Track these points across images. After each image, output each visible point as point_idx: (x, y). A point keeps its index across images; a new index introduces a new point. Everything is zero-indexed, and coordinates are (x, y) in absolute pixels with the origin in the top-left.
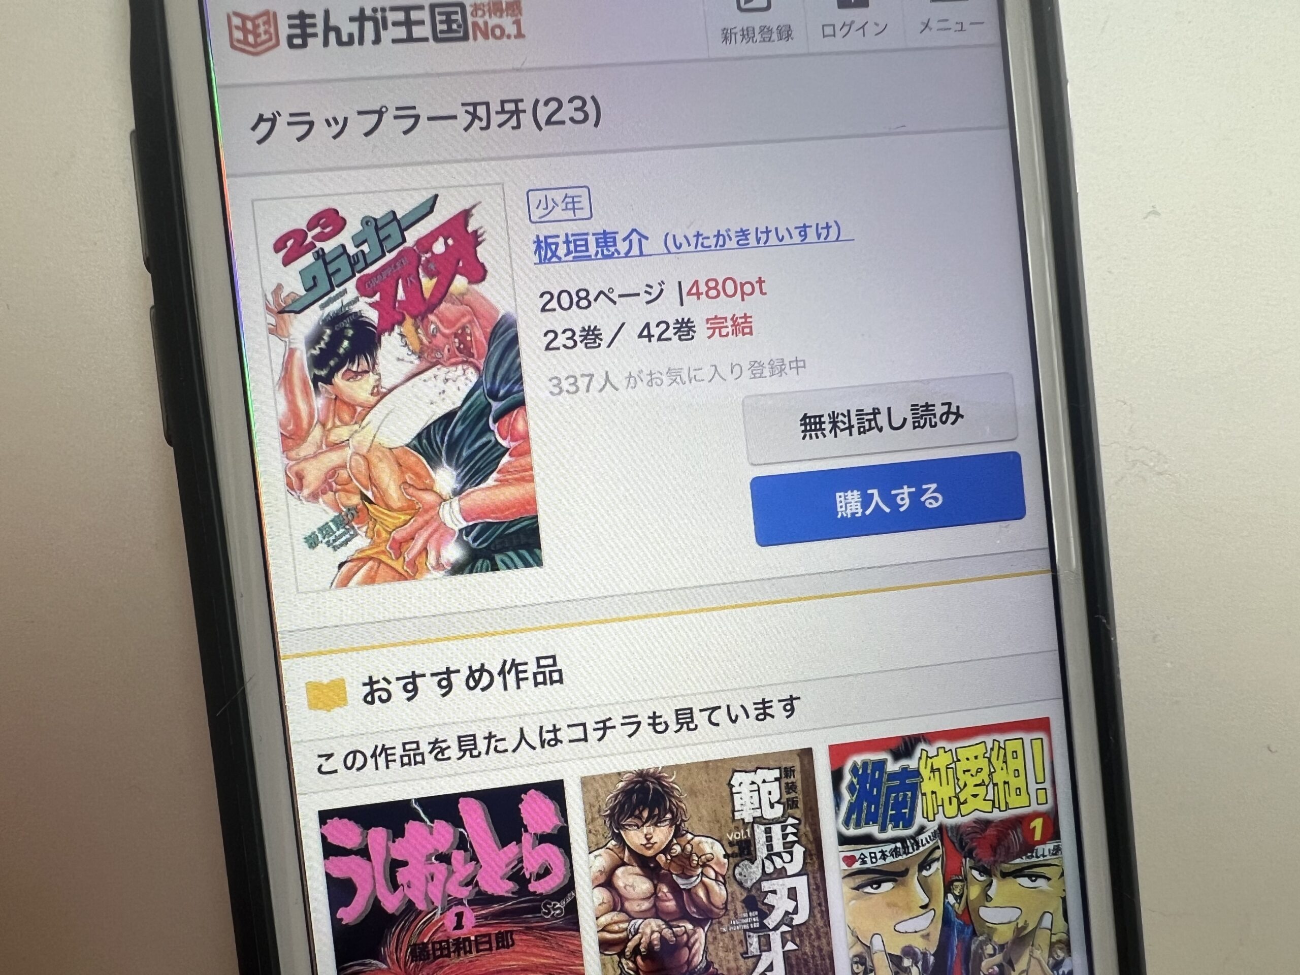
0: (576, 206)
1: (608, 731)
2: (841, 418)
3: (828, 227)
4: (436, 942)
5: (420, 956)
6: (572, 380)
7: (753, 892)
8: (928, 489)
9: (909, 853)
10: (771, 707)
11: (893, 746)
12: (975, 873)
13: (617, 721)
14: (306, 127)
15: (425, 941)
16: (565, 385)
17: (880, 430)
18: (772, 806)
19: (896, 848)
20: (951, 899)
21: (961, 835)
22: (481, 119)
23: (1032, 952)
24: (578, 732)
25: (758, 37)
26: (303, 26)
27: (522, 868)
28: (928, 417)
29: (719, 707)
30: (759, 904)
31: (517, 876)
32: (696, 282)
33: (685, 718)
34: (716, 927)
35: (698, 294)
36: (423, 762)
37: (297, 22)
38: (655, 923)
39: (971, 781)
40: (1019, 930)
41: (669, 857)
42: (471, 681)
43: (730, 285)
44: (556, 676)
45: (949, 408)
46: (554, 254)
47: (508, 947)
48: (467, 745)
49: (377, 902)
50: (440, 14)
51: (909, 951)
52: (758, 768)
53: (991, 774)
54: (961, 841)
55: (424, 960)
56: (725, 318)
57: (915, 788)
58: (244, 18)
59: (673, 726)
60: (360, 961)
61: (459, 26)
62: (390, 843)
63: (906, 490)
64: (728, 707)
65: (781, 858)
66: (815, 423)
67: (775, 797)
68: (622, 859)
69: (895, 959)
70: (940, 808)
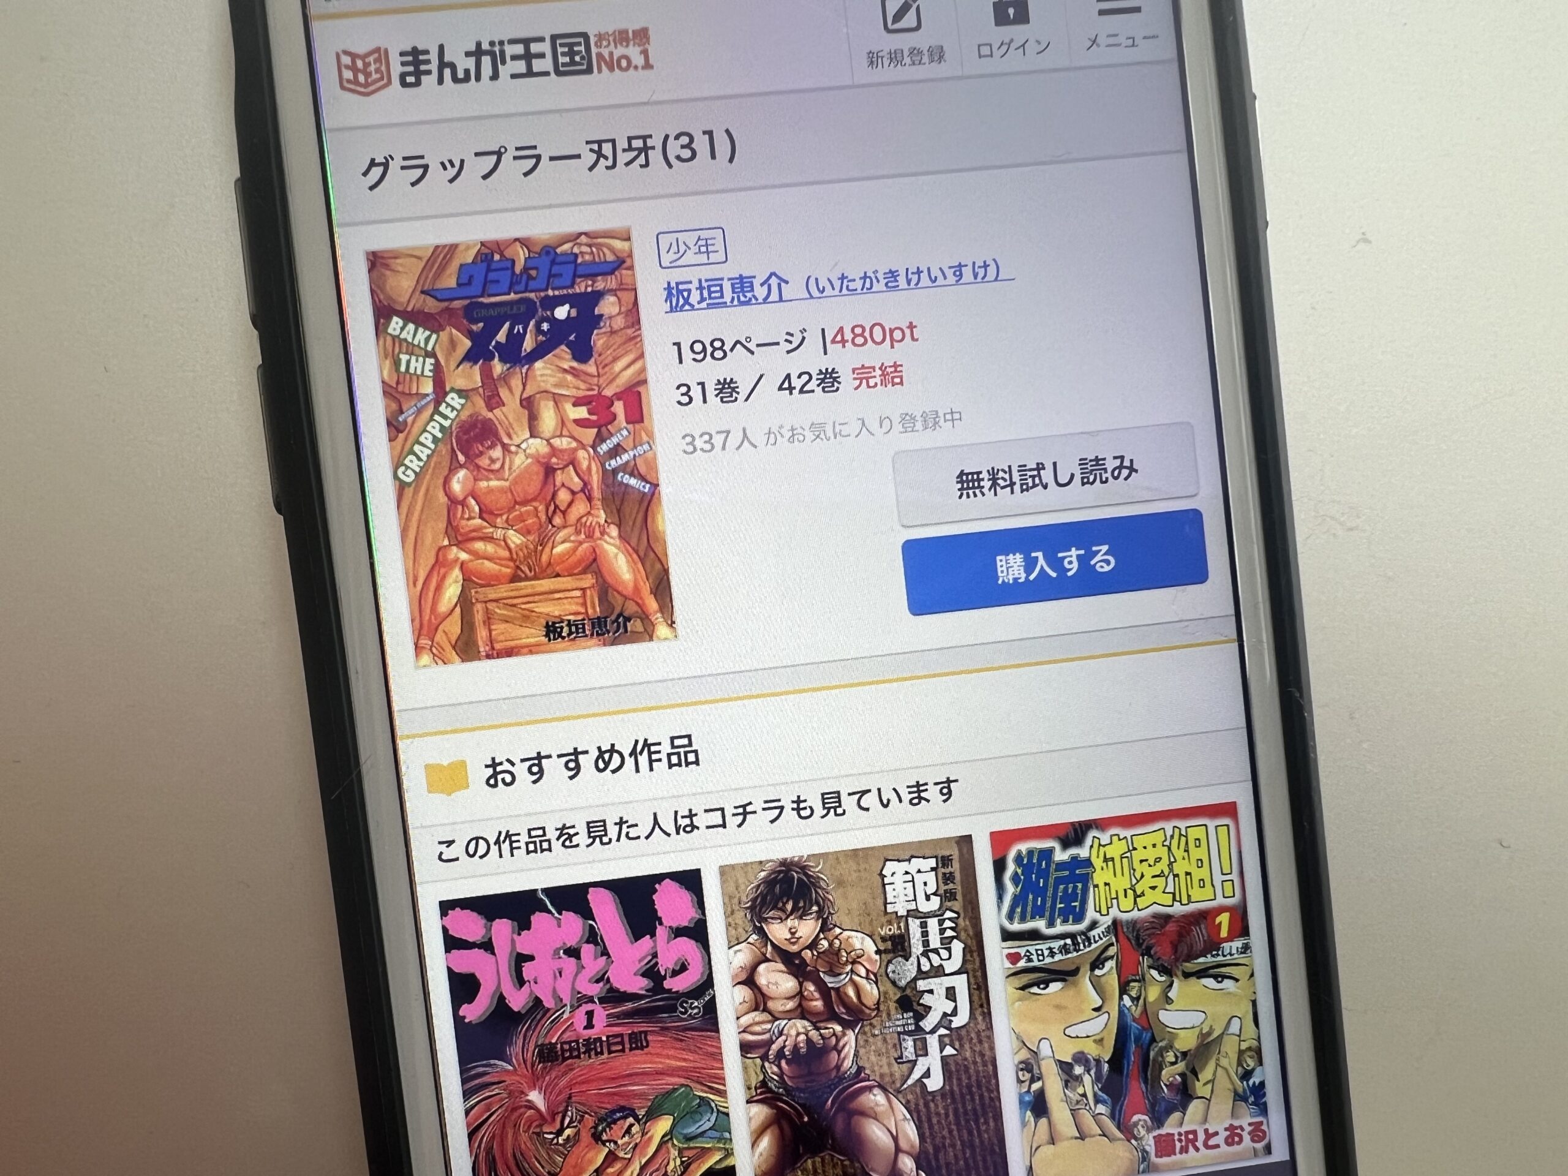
0: (710, 248)
1: (748, 816)
2: (1001, 474)
3: (985, 266)
4: (565, 1043)
5: (548, 1057)
6: (706, 437)
7: (908, 992)
8: (1101, 550)
9: (1080, 950)
10: (926, 790)
11: (1062, 834)
12: (1154, 973)
13: (758, 805)
14: (420, 171)
15: (554, 1041)
16: (699, 443)
17: (1045, 487)
18: (928, 898)
19: (1066, 944)
20: (1127, 1000)
21: (1138, 931)
22: (606, 158)
23: (1218, 1059)
24: (716, 817)
25: (907, 60)
26: (416, 63)
27: (657, 963)
28: (1098, 472)
29: (869, 791)
30: (915, 1004)
31: (651, 972)
32: (841, 330)
33: (832, 802)
34: (867, 1029)
35: (843, 342)
36: (550, 850)
37: (410, 58)
38: (801, 1025)
39: (1149, 872)
40: (1203, 1036)
41: (815, 953)
42: (600, 761)
43: (877, 329)
44: (691, 757)
45: (1122, 462)
46: (687, 301)
47: (642, 1050)
48: (597, 831)
49: (502, 998)
50: (561, 45)
51: (1081, 1058)
52: (913, 857)
53: (1171, 864)
54: (1137, 938)
55: (552, 1061)
56: (874, 368)
57: (1086, 879)
58: (354, 56)
59: (819, 811)
60: (485, 1062)
61: (582, 58)
62: (515, 936)
63: (1074, 552)
64: (879, 790)
65: (939, 954)
66: (973, 481)
67: (931, 888)
68: (764, 955)
69: (1064, 1065)
70: (1115, 901)
